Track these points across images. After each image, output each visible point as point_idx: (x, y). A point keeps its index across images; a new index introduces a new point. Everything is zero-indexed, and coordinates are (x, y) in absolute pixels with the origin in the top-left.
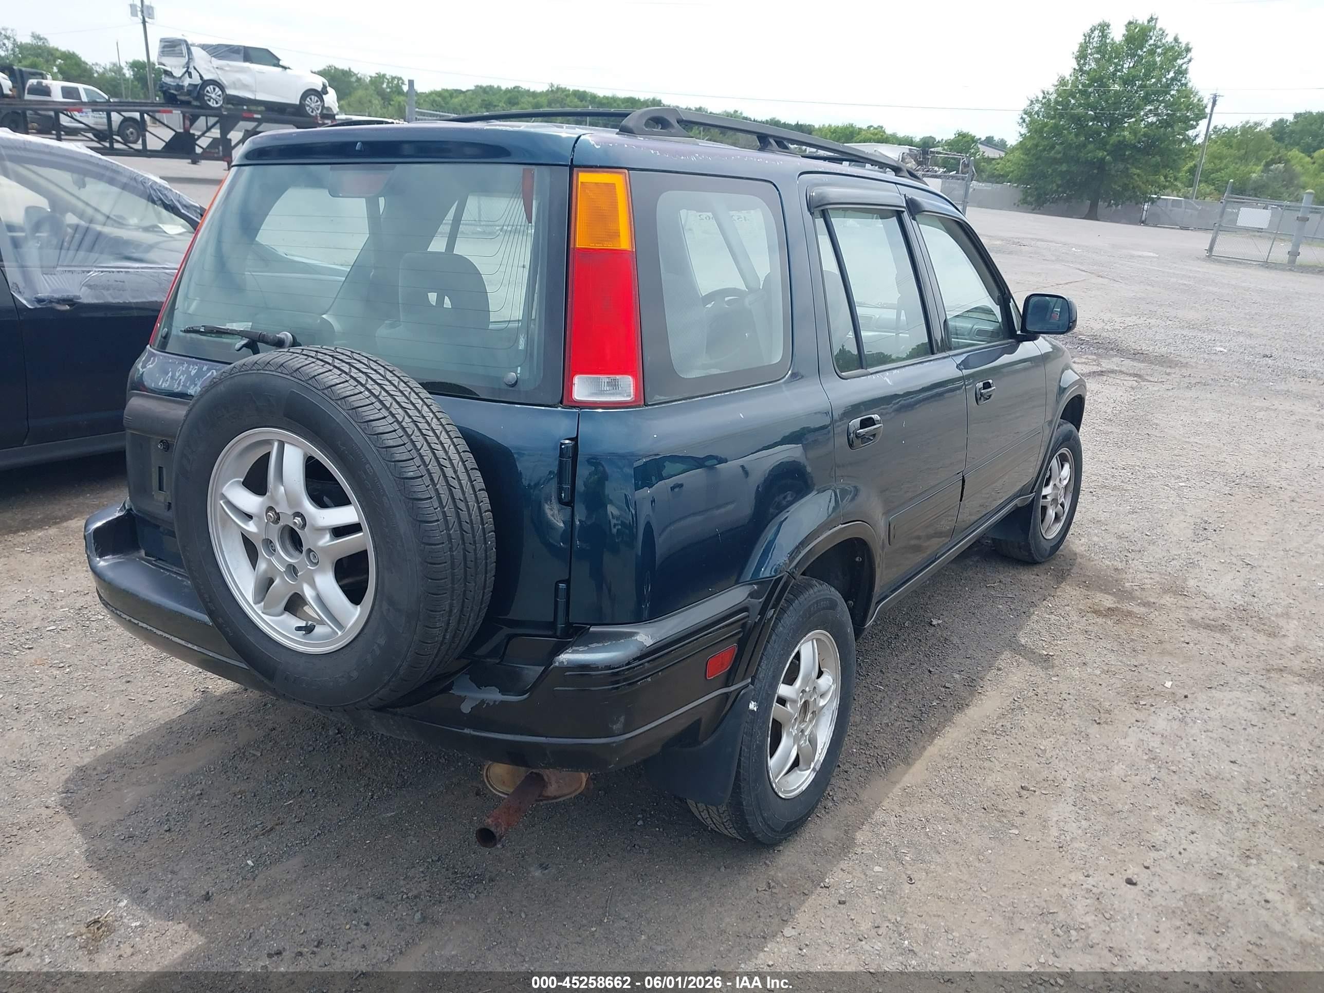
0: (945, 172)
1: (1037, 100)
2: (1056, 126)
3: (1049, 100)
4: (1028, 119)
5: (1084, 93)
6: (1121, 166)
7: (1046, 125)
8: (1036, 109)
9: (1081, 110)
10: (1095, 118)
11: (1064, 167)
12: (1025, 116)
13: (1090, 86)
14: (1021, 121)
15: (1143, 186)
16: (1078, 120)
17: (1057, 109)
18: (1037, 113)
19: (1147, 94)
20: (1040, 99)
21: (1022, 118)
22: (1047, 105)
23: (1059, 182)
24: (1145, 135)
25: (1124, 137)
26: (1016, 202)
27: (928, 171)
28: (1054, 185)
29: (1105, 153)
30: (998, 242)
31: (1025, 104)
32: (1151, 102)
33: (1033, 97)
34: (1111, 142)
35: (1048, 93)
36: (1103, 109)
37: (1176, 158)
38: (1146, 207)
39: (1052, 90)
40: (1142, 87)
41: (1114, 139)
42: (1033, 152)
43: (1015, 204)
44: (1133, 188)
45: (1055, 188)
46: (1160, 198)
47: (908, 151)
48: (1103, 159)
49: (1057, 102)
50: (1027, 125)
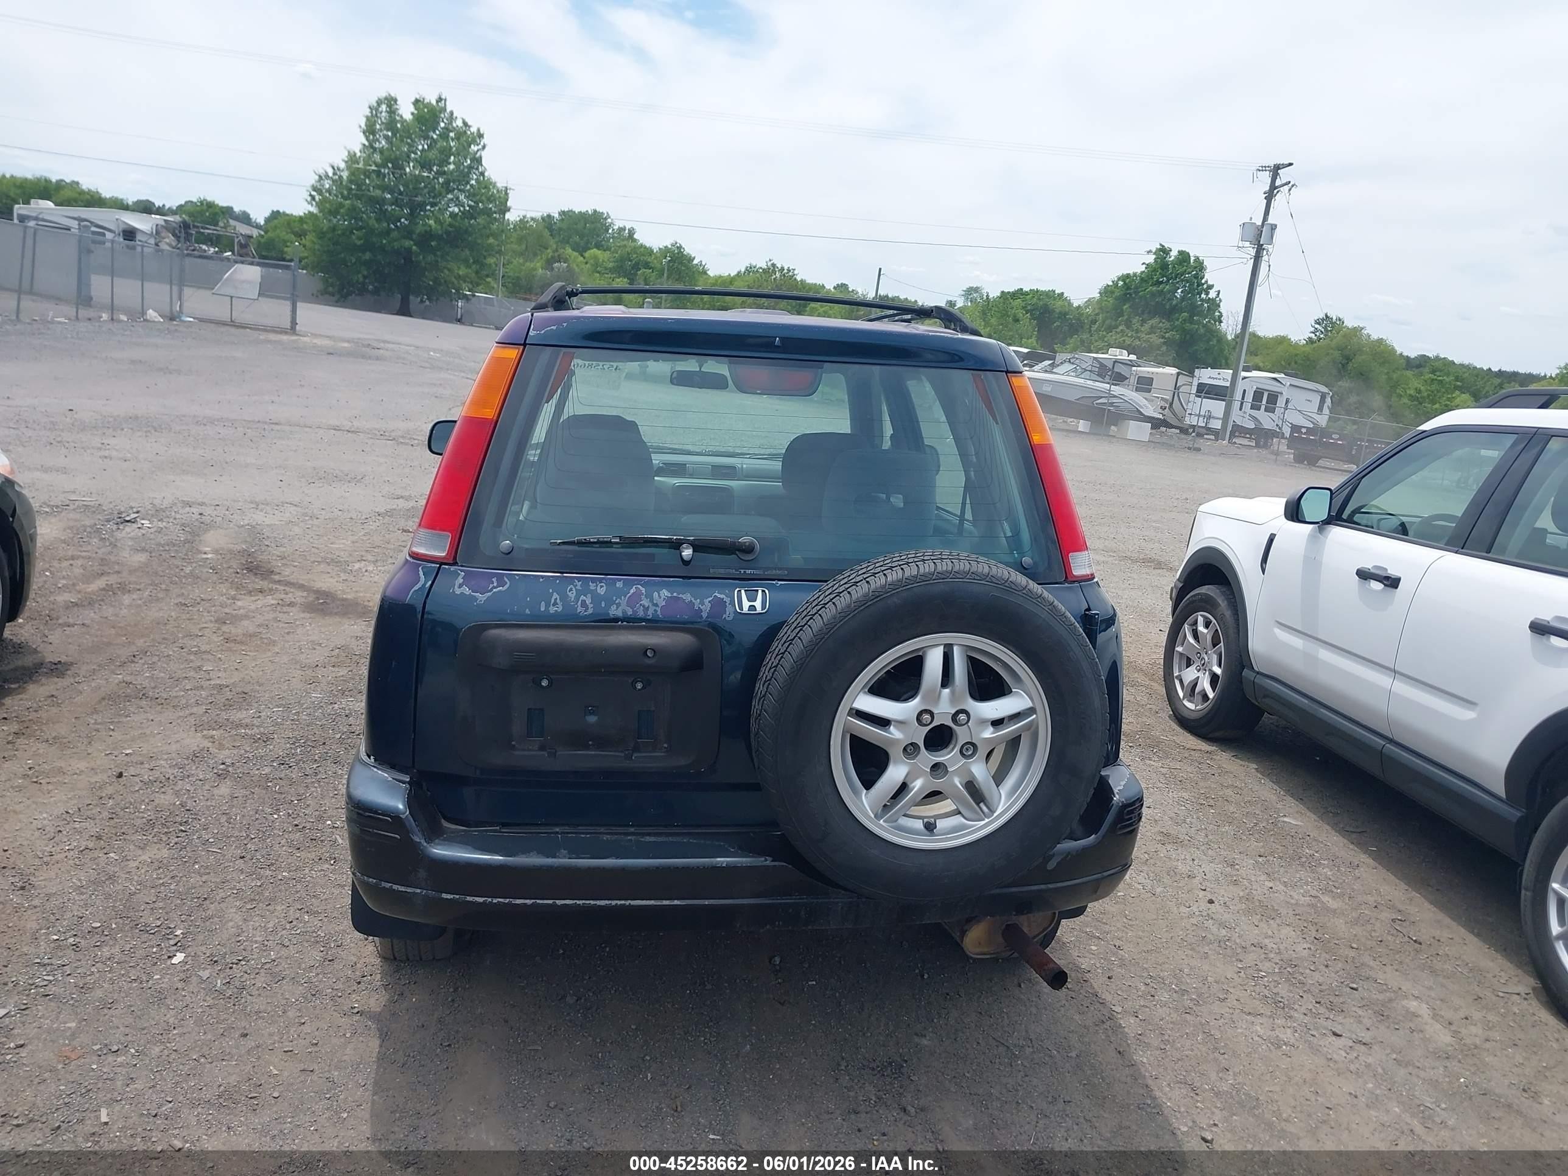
0: (216, 253)
1: (327, 176)
2: (353, 208)
3: (341, 177)
4: (317, 198)
5: (378, 173)
6: (430, 258)
7: (341, 205)
8: (327, 186)
9: (378, 192)
10: (395, 202)
11: (367, 256)
12: (314, 193)
13: (385, 166)
14: (309, 199)
15: (456, 282)
16: (376, 203)
17: (351, 189)
18: (329, 191)
19: (447, 183)
20: (331, 174)
21: (311, 195)
22: (338, 182)
23: (365, 273)
24: (450, 225)
25: (430, 226)
26: (315, 293)
27: (193, 250)
28: (360, 276)
29: (412, 243)
30: (346, 345)
31: (313, 179)
32: (451, 191)
33: (321, 172)
34: (417, 231)
35: (339, 169)
36: (401, 193)
37: (485, 254)
38: (460, 304)
39: (342, 165)
40: (441, 173)
41: (419, 229)
42: (330, 235)
43: (313, 295)
44: (445, 282)
45: (361, 279)
46: (474, 295)
47: (163, 223)
48: (410, 249)
49: (351, 181)
50: (317, 203)
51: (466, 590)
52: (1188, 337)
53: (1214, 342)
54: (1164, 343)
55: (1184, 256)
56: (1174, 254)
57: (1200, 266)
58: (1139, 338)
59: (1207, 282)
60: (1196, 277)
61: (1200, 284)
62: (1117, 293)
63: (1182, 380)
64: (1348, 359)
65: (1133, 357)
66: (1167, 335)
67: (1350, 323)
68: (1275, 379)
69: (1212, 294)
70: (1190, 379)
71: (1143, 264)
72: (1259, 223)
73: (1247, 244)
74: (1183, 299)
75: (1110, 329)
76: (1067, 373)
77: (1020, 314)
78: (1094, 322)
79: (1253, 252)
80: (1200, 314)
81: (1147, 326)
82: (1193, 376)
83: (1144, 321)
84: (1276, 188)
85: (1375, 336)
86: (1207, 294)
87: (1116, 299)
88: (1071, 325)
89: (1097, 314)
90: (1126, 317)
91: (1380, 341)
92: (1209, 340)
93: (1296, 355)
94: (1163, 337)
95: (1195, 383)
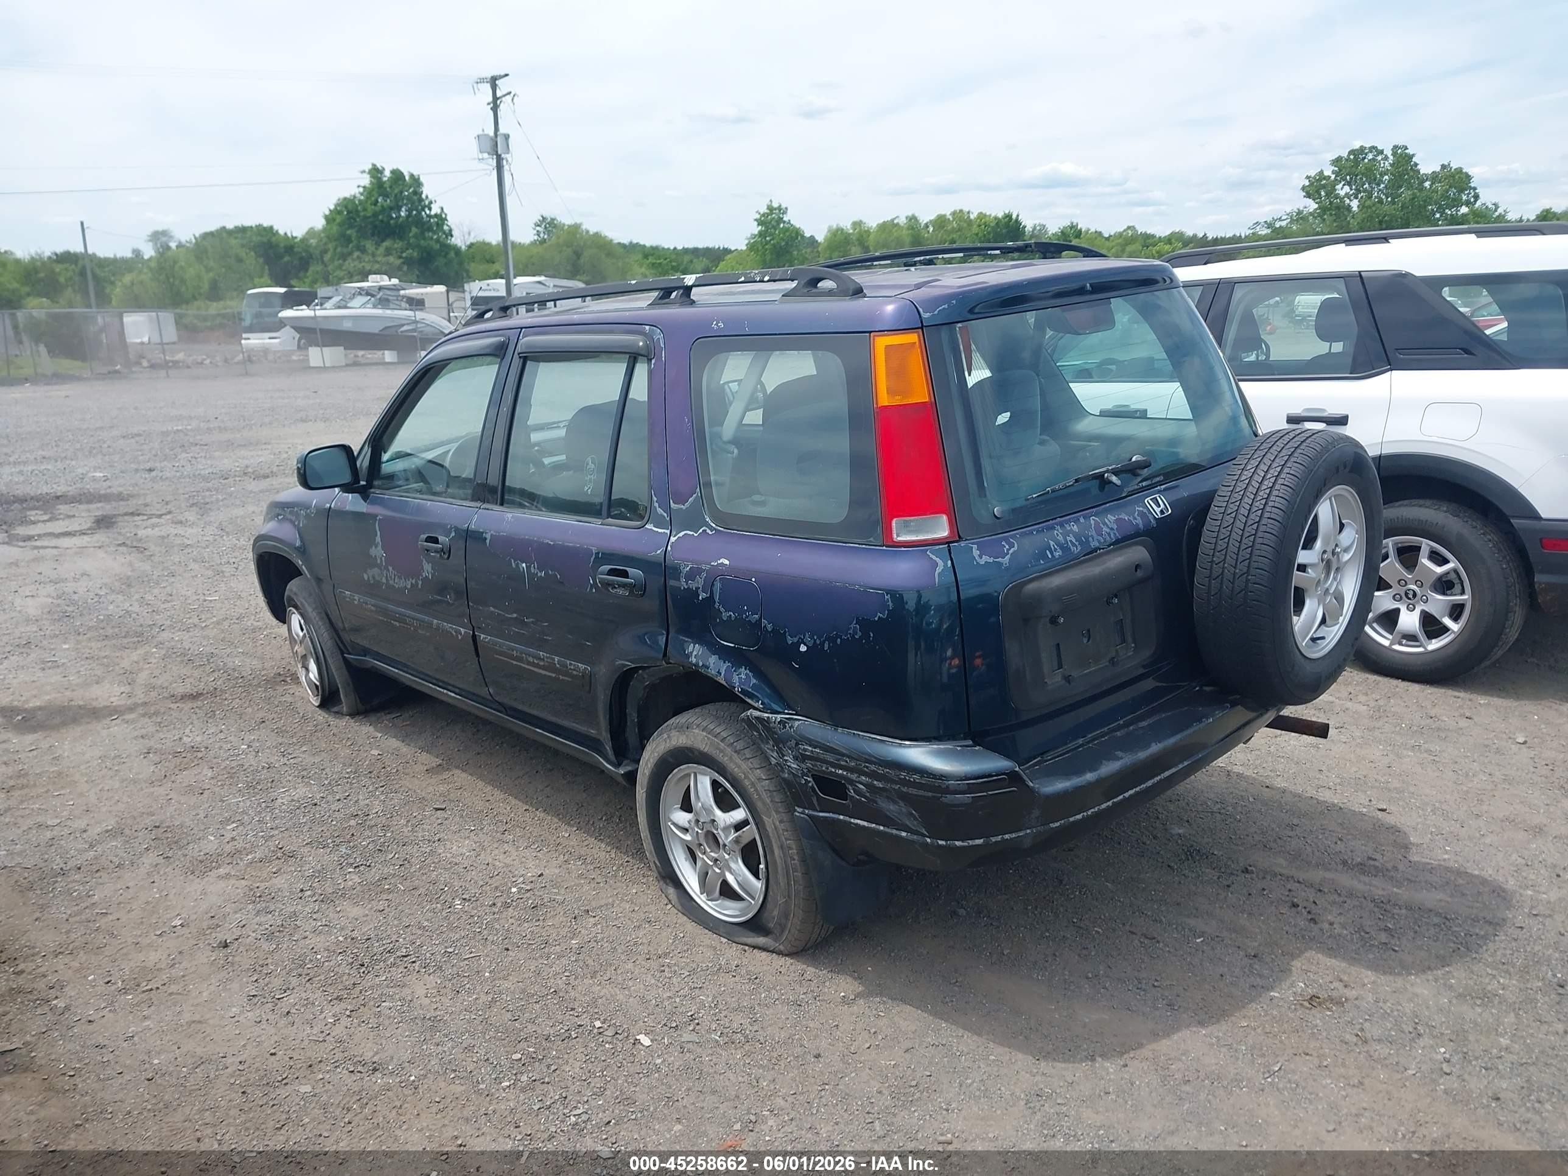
51: (986, 559)
52: (425, 255)
53: (452, 254)
54: (404, 263)
55: (397, 175)
56: (387, 173)
57: (416, 182)
58: (378, 262)
59: (427, 197)
60: (415, 193)
61: (421, 200)
62: (339, 219)
63: (453, 296)
64: (578, 255)
65: (395, 281)
66: (404, 255)
67: (567, 220)
68: (539, 282)
69: (435, 210)
70: (462, 295)
71: (359, 186)
72: (492, 134)
73: (486, 155)
74: (408, 217)
75: (344, 257)
76: (363, 306)
77: (242, 253)
78: (326, 251)
79: (494, 163)
80: (430, 229)
81: (381, 250)
82: (464, 291)
83: (378, 245)
84: (498, 99)
85: (592, 230)
86: (430, 209)
87: (339, 225)
88: (301, 258)
89: (325, 244)
90: (355, 242)
91: (596, 234)
92: (447, 253)
93: (531, 257)
94: (400, 257)
95: (468, 297)
